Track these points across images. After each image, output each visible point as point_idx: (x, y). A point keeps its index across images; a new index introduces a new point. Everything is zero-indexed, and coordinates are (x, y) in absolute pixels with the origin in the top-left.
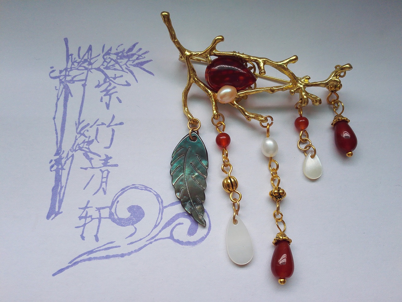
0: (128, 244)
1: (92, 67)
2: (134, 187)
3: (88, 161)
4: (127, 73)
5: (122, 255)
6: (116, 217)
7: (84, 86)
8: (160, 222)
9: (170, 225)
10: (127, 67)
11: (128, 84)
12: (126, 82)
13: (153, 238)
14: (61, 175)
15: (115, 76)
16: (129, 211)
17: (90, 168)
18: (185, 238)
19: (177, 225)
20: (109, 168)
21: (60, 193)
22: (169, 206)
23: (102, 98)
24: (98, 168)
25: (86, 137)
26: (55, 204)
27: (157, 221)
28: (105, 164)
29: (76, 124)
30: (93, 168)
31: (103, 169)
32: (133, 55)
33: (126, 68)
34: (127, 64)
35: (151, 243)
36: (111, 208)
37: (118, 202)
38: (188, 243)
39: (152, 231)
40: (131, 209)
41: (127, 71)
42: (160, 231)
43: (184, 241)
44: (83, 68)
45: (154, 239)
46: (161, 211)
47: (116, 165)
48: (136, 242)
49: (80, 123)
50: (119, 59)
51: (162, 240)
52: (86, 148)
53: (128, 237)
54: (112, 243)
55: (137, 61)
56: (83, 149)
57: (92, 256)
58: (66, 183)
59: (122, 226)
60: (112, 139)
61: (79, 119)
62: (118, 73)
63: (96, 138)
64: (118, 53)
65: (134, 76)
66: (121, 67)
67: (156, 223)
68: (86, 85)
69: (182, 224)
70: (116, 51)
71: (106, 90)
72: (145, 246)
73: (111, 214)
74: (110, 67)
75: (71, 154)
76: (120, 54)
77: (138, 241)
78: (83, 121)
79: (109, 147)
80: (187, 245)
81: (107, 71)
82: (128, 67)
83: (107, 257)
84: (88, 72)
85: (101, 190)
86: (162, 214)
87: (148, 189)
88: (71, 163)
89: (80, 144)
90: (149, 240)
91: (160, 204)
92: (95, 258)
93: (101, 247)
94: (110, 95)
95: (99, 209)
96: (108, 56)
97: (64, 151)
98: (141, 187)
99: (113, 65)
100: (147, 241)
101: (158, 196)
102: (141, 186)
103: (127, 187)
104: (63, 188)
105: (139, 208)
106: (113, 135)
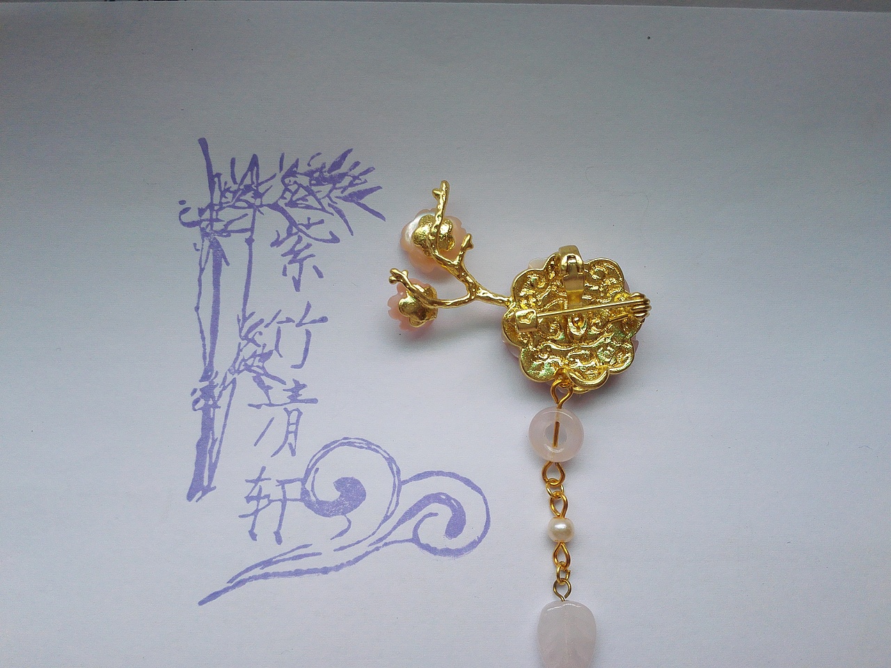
0: (335, 551)
1: (261, 201)
2: (348, 442)
3: (261, 392)
4: (332, 214)
5: (325, 571)
6: (313, 499)
7: (250, 241)
8: (395, 509)
9: (413, 516)
10: (330, 202)
11: (335, 239)
12: (331, 233)
13: (381, 540)
14: (214, 418)
15: (309, 223)
16: (338, 489)
17: (267, 405)
18: (441, 542)
19: (425, 517)
20: (301, 406)
21: (211, 452)
22: (411, 480)
23: (285, 268)
24: (281, 405)
25: (259, 346)
26: (202, 473)
27: (388, 508)
28: (294, 398)
29: (239, 320)
30: (271, 405)
31: (290, 407)
32: (343, 176)
33: (329, 205)
34: (332, 195)
35: (377, 549)
36: (304, 481)
37: (317, 469)
38: (447, 552)
39: (380, 526)
40: (341, 484)
41: (331, 210)
42: (395, 528)
43: (439, 547)
44: (245, 205)
45: (383, 542)
46: (397, 489)
47: (314, 401)
48: (349, 546)
49: (245, 319)
50: (314, 185)
51: (397, 544)
52: (258, 366)
53: (336, 536)
54: (306, 546)
55: (350, 190)
56: (252, 368)
57: (270, 569)
58: (223, 433)
59: (324, 515)
60: (306, 350)
61: (244, 310)
62: (316, 216)
63: (277, 346)
64: (313, 172)
65: (346, 222)
66: (319, 201)
67: (387, 512)
68: (253, 240)
69: (436, 515)
70: (307, 169)
71: (291, 251)
72: (367, 554)
73: (305, 493)
74: (298, 202)
75: (230, 378)
76: (316, 175)
77: (354, 544)
78: (252, 314)
79: (300, 366)
80: (445, 555)
81: (291, 211)
82: (334, 202)
83: (298, 573)
84: (255, 212)
85: (287, 445)
86: (398, 496)
87: (373, 447)
88: (231, 395)
89: (247, 360)
90: (374, 543)
91: (394, 477)
92: (276, 574)
93: (285, 554)
94: (301, 262)
95: (282, 483)
96: (292, 179)
97: (217, 373)
98: (360, 443)
99: (303, 199)
100: (370, 545)
101: (390, 460)
102: (361, 441)
103: (334, 442)
104: (218, 443)
105: (355, 482)
106: (308, 343)
